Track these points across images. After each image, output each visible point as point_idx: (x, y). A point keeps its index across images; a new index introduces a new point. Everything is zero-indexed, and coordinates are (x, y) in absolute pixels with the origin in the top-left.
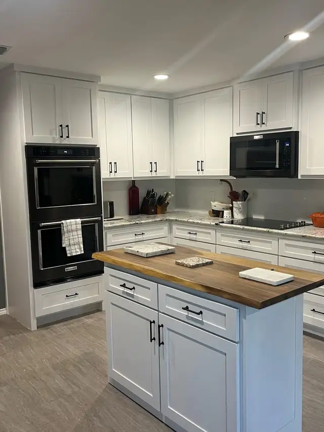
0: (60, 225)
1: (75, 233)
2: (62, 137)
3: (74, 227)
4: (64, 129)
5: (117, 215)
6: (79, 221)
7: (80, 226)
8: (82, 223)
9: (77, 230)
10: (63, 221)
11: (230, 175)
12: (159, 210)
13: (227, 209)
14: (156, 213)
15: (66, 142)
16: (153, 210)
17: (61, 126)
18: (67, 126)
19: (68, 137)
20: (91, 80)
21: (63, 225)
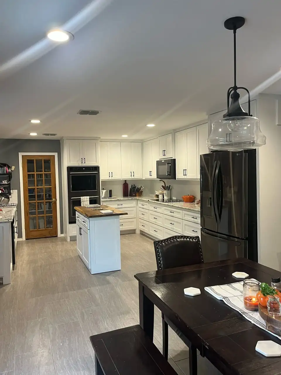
0: (80, 199)
1: (86, 202)
2: (82, 163)
3: (86, 200)
4: (83, 160)
5: (113, 196)
6: (88, 197)
7: (88, 200)
8: (90, 198)
9: (87, 201)
10: (81, 197)
11: (157, 178)
12: (137, 195)
13: (161, 194)
14: (136, 196)
15: (84, 165)
16: (134, 195)
17: (82, 158)
18: (85, 159)
19: (85, 163)
20: (96, 139)
21: (81, 199)
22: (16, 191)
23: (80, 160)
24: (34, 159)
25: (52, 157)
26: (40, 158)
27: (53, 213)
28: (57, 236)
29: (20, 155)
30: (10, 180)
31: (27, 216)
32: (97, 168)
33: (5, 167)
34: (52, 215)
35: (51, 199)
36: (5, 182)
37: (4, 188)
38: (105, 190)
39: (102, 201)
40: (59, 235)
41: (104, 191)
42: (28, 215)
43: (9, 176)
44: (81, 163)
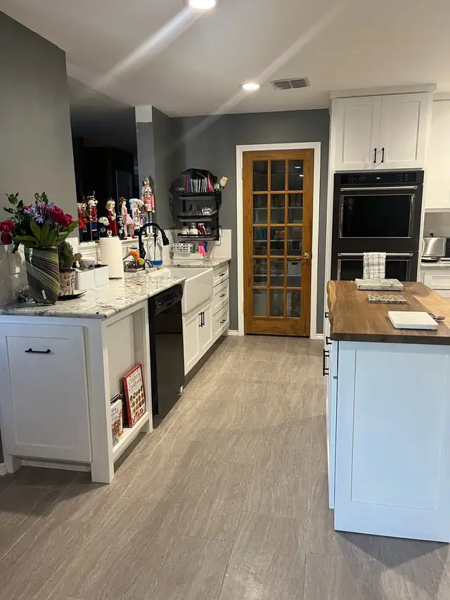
0: (362, 257)
1: (377, 268)
2: (375, 162)
3: (376, 261)
4: (379, 153)
6: (384, 255)
7: (383, 261)
8: (387, 257)
9: (379, 264)
10: (365, 254)
15: (380, 167)
17: (375, 150)
18: (383, 150)
19: (382, 162)
20: (421, 90)
21: (364, 258)
22: (229, 231)
23: (369, 154)
24: (269, 159)
25: (308, 154)
26: (281, 157)
27: (302, 285)
28: (309, 337)
29: (240, 150)
30: (218, 208)
31: (249, 286)
32: (416, 177)
33: (206, 178)
34: (300, 290)
35: (300, 253)
36: (207, 212)
37: (206, 224)
38: (436, 239)
39: (422, 267)
40: (314, 335)
41: (433, 240)
42: (251, 284)
43: (216, 198)
44: (372, 161)
